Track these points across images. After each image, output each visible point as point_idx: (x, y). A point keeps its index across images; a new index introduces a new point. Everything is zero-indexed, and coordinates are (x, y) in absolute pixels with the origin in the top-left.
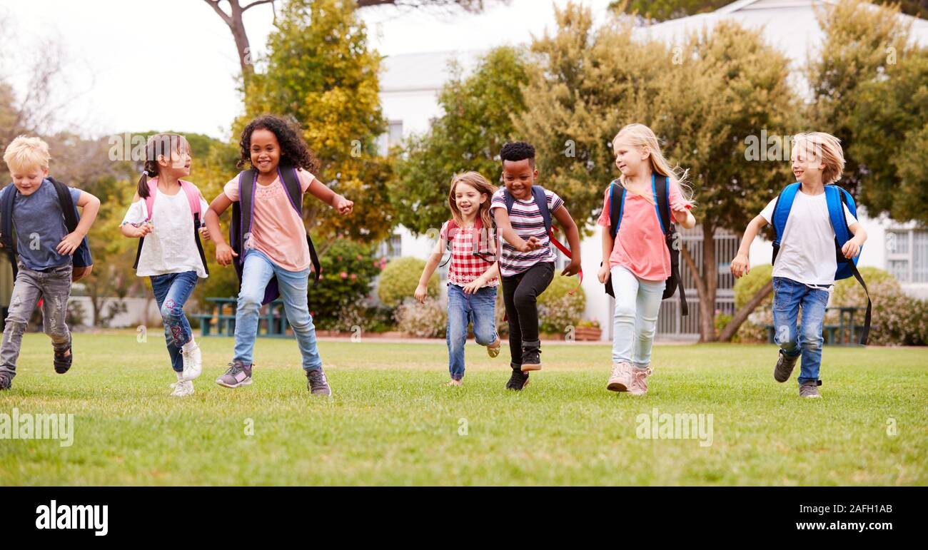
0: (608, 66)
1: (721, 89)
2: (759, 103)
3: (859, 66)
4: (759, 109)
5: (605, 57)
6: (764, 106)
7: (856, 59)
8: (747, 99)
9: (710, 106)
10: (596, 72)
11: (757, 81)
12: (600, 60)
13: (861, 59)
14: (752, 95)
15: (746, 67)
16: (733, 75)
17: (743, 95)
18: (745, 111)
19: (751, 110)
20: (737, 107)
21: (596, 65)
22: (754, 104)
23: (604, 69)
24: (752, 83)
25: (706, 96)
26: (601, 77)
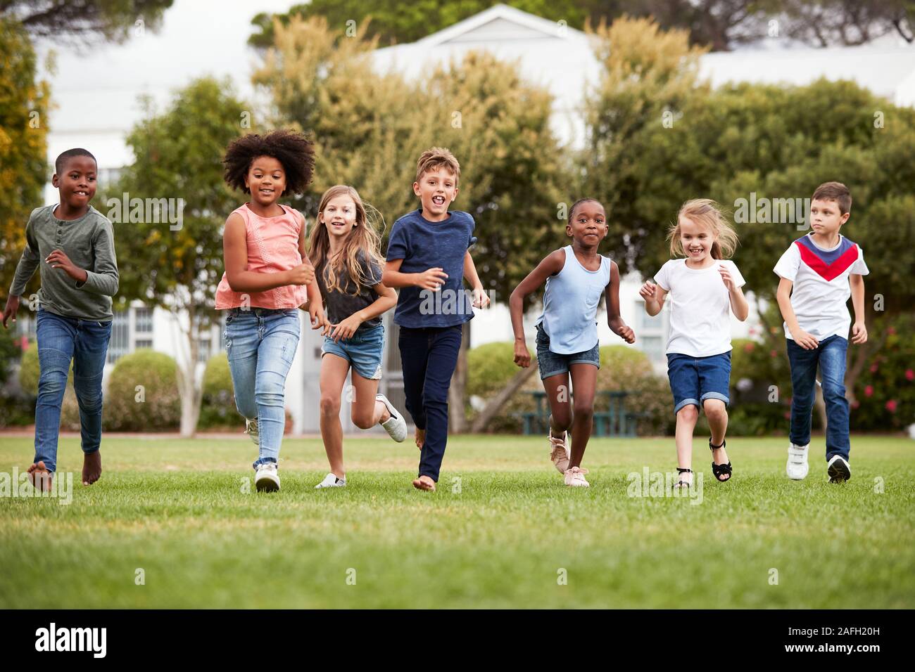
0: (350, 101)
1: (481, 132)
2: (527, 148)
3: (647, 106)
4: (527, 155)
5: (346, 89)
6: (532, 151)
7: (643, 96)
8: (512, 142)
9: (469, 151)
10: (336, 109)
11: (523, 122)
12: (340, 94)
13: (650, 96)
14: (518, 139)
15: (510, 104)
16: (493, 113)
17: (507, 137)
18: (509, 158)
19: (517, 157)
20: (501, 153)
21: (335, 100)
22: (521, 149)
23: (345, 105)
24: (519, 122)
25: (465, 138)
26: (341, 114)
